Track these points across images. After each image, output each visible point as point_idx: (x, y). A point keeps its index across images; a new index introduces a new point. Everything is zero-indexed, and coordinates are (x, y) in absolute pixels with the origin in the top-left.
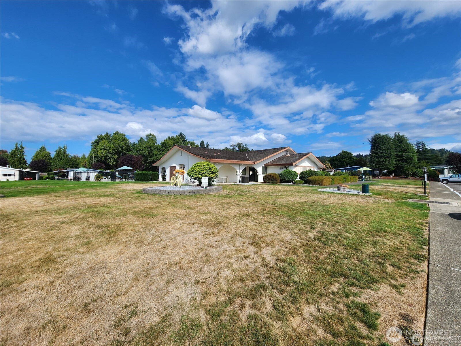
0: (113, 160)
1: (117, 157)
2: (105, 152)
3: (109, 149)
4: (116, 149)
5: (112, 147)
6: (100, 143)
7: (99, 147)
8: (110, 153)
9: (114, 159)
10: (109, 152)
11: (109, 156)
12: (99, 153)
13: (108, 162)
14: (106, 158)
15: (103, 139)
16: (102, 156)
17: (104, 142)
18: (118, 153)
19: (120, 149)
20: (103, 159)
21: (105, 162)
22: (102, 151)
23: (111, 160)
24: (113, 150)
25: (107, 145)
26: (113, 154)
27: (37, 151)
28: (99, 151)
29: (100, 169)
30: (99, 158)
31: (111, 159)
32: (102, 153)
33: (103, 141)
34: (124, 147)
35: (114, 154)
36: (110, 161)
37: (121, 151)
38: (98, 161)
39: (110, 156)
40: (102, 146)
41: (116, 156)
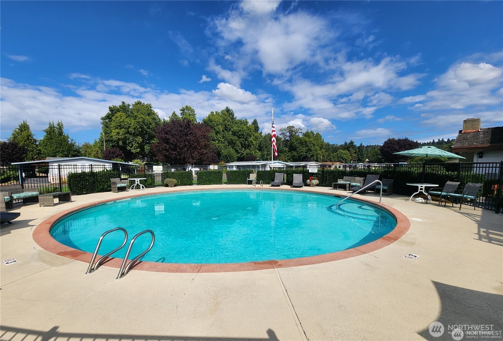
0: (135, 145)
1: (141, 140)
2: (122, 131)
3: (129, 127)
4: (140, 128)
5: (133, 122)
6: (113, 118)
7: (113, 124)
8: (131, 134)
9: (138, 143)
10: (128, 132)
11: (129, 139)
12: (113, 134)
13: (129, 148)
14: (124, 140)
15: (118, 111)
16: (119, 139)
17: (120, 117)
18: (142, 133)
19: (145, 127)
20: (121, 143)
21: (123, 148)
22: (117, 130)
23: (132, 145)
24: (135, 129)
25: (125, 121)
26: (135, 135)
27: (15, 131)
28: (114, 131)
29: (115, 159)
30: (115, 141)
31: (133, 143)
32: (118, 133)
33: (118, 114)
34: (151, 124)
35: (138, 135)
36: (131, 147)
37: (146, 132)
38: (113, 146)
39: (131, 138)
40: (116, 123)
41: (139, 139)
